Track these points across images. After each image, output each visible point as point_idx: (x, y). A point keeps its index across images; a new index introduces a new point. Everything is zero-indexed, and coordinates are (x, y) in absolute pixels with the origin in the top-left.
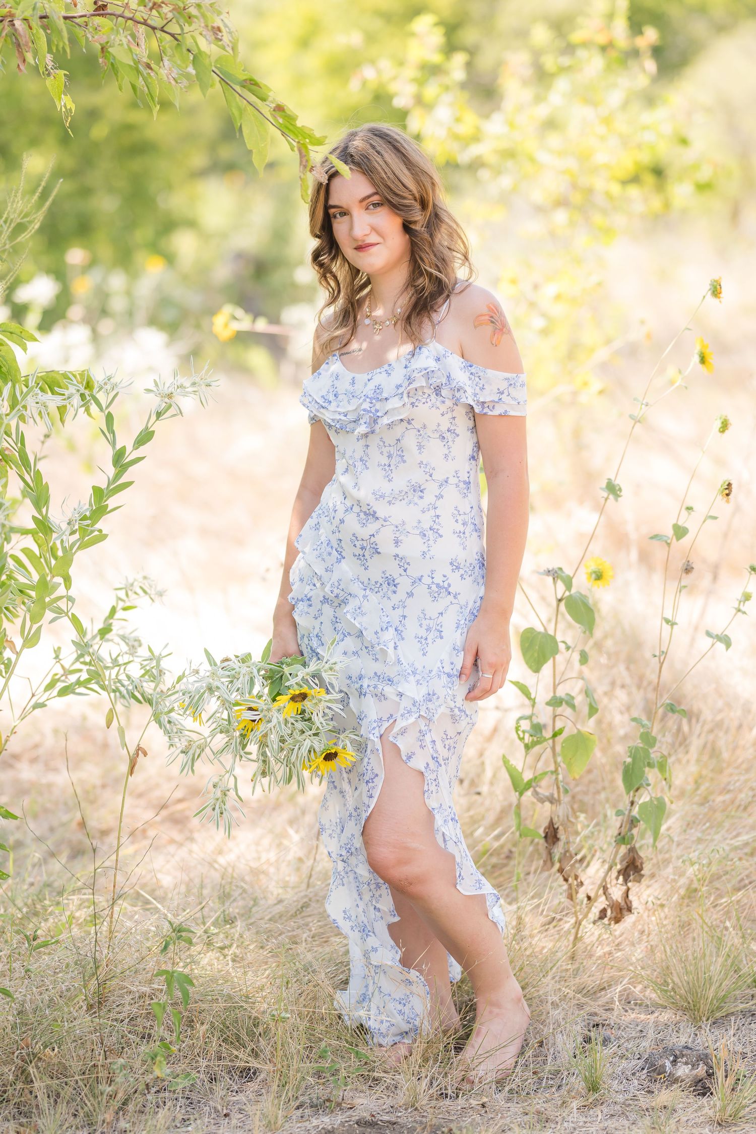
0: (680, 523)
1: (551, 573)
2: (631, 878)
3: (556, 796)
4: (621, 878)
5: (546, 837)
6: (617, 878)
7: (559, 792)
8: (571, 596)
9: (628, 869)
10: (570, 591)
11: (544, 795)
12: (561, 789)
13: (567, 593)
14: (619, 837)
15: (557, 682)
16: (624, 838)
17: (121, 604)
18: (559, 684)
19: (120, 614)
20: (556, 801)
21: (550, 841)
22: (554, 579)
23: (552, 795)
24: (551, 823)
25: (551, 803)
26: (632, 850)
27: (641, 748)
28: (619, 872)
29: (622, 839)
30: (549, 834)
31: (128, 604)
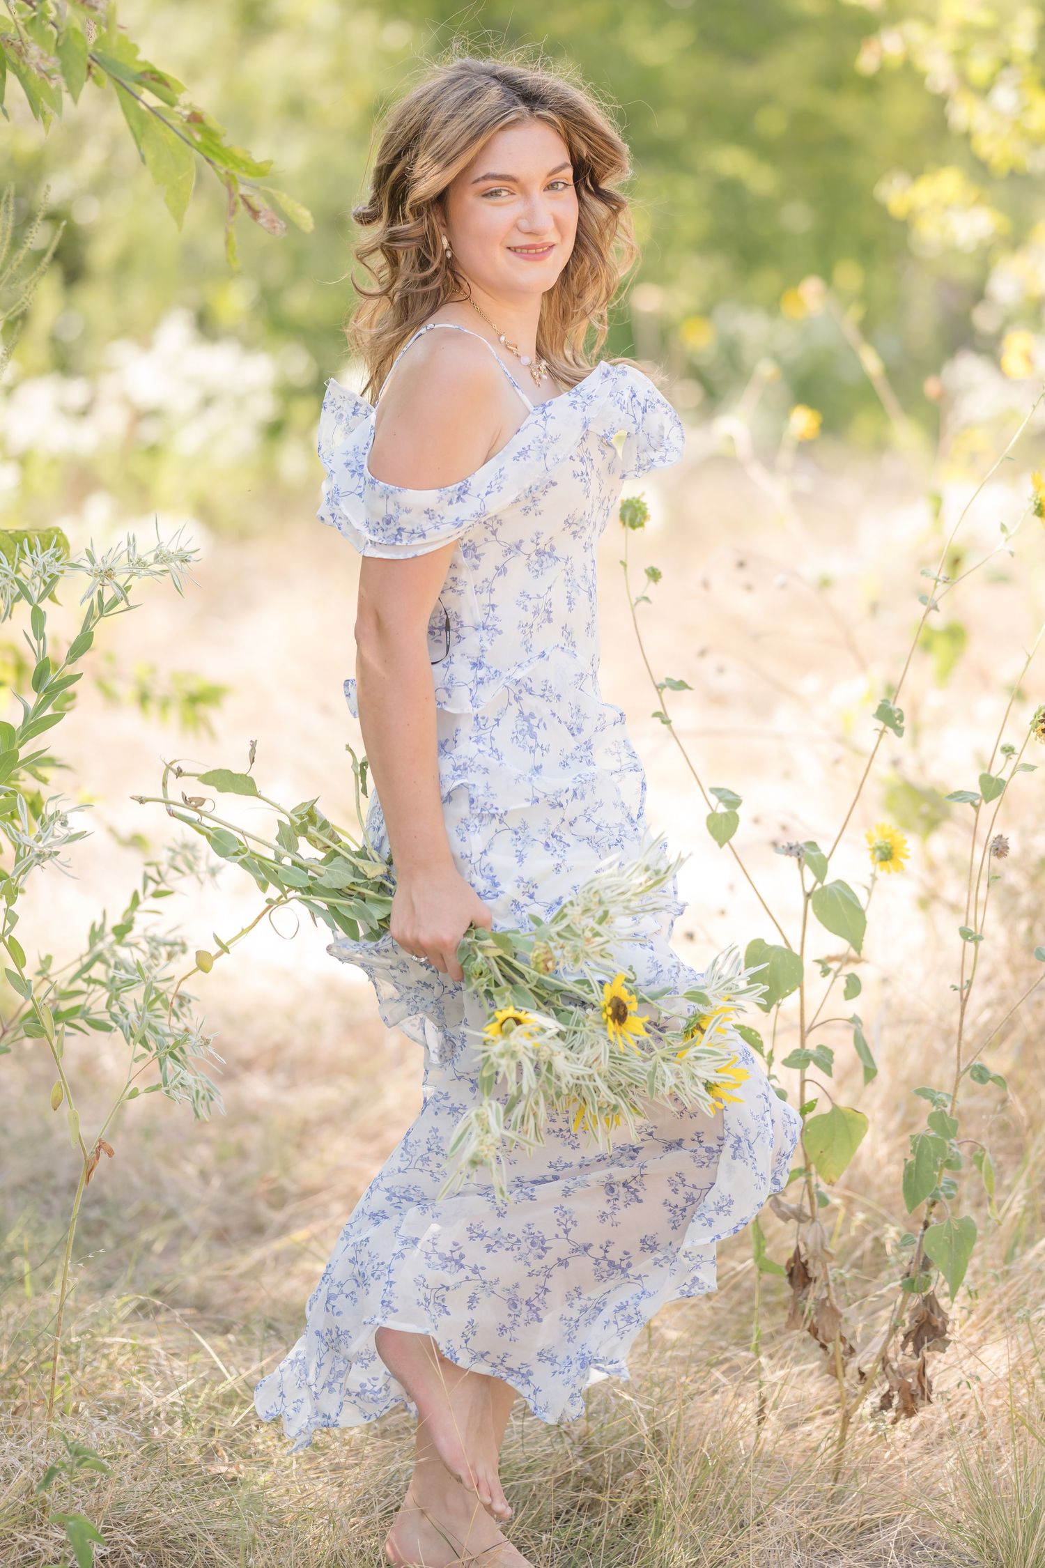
0: (993, 774)
1: (794, 851)
2: (926, 1345)
3: (807, 1211)
4: (910, 1348)
5: (790, 1275)
6: (904, 1346)
7: (812, 1203)
8: (824, 889)
9: (922, 1332)
10: (822, 883)
11: (788, 1207)
12: (816, 1200)
13: (819, 886)
14: (906, 1279)
15: (806, 1028)
16: (912, 1282)
17: (152, 887)
18: (811, 1030)
19: (148, 903)
20: (809, 1218)
21: (798, 1282)
22: (799, 860)
23: (801, 1208)
24: (797, 1254)
25: (800, 1221)
26: (930, 1301)
27: (931, 1138)
28: (906, 1336)
29: (910, 1284)
30: (796, 1271)
31: (162, 887)
